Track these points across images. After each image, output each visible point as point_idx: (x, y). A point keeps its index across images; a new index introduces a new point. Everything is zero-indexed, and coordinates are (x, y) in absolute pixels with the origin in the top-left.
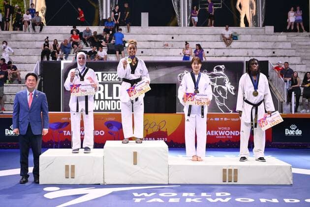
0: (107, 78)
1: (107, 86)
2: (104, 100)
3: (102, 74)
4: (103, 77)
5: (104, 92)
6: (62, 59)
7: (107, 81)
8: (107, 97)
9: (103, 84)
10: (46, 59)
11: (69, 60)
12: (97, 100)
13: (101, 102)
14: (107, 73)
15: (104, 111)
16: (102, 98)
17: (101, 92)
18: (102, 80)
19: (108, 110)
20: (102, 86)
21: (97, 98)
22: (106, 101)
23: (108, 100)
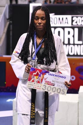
0: (76, 22)
1: (76, 30)
2: (74, 44)
3: (72, 17)
4: (72, 21)
5: (74, 36)
6: (30, 2)
7: (77, 25)
8: (77, 42)
9: (73, 28)
10: (14, 3)
11: (38, 3)
12: (66, 45)
13: (71, 46)
14: (77, 17)
15: (74, 55)
16: (71, 42)
17: (71, 36)
18: (72, 24)
19: (77, 55)
20: (71, 30)
21: (66, 42)
22: (76, 46)
23: (78, 45)
